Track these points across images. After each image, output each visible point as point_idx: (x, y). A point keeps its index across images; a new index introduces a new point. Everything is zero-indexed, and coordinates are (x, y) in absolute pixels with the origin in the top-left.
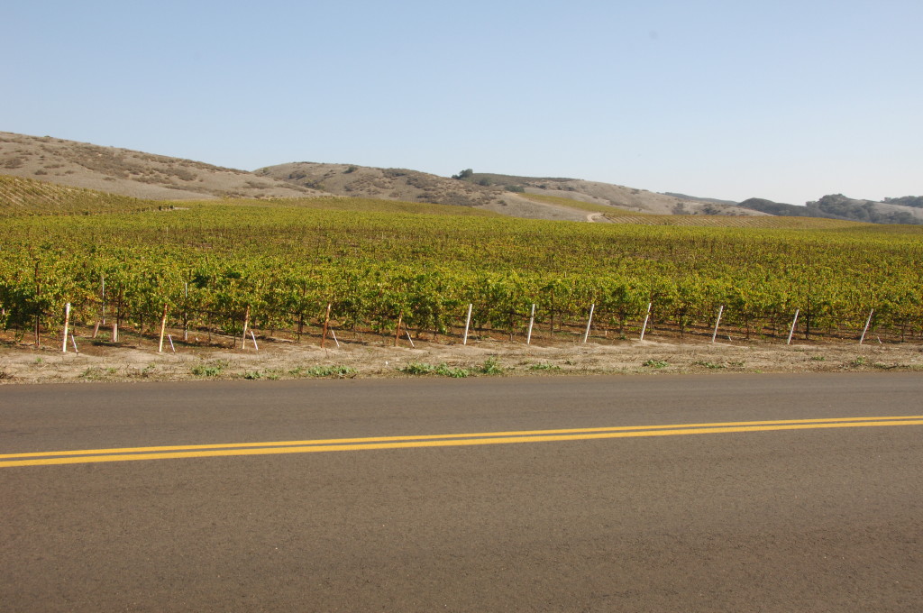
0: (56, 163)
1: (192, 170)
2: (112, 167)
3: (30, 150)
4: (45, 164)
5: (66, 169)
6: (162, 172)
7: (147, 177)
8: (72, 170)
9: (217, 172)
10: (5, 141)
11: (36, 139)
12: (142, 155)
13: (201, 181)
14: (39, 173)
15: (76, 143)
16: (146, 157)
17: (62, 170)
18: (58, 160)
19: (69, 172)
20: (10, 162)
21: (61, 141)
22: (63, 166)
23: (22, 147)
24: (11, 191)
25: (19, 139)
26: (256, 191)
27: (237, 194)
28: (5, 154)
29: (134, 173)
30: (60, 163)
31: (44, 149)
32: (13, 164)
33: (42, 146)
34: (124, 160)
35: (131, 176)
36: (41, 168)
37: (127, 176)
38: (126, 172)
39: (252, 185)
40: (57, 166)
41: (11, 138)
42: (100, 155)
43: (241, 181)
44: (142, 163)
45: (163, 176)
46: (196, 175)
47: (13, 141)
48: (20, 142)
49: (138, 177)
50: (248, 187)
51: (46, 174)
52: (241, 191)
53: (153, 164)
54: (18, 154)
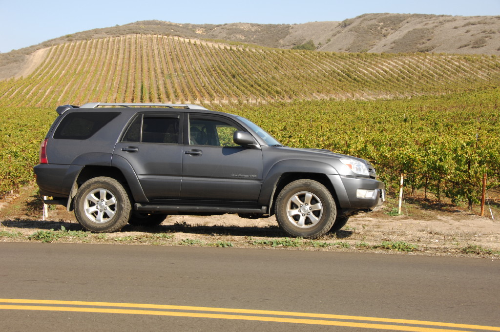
3: (493, 30)
10: (473, 24)
20: (476, 42)
23: (487, 27)
24: (478, 68)
25: (484, 21)
28: (472, 36)
32: (478, 44)
41: (477, 20)
47: (479, 23)
48: (485, 23)
54: (484, 35)
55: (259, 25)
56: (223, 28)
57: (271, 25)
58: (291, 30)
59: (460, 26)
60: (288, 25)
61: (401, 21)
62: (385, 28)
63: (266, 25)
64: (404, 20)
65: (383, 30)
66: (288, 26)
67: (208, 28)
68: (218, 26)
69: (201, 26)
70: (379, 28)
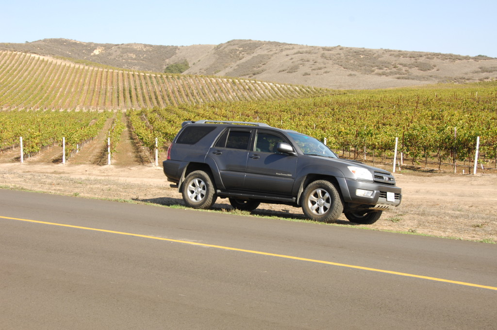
0: (322, 65)
1: (435, 61)
2: (365, 65)
3: (311, 58)
4: (313, 68)
5: (326, 70)
6: (405, 65)
7: (389, 71)
8: (329, 70)
9: (458, 61)
10: (301, 53)
11: (324, 49)
12: (397, 53)
13: (438, 70)
14: (306, 74)
15: (351, 49)
16: (400, 54)
17: (323, 71)
18: (325, 64)
19: (326, 72)
21: (341, 49)
22: (325, 68)
23: (308, 56)
25: (312, 50)
26: (484, 75)
27: (464, 78)
28: (292, 63)
29: (380, 69)
30: (325, 66)
31: (323, 56)
32: (293, 69)
33: (324, 54)
34: (380, 59)
35: (377, 71)
36: (309, 71)
37: (373, 71)
38: (373, 69)
39: (483, 70)
40: (320, 69)
41: (304, 50)
42: (362, 57)
43: (476, 66)
44: (393, 60)
45: (404, 69)
46: (435, 66)
47: (306, 52)
48: (310, 53)
49: (380, 71)
50: (476, 72)
51: (310, 75)
52: (471, 75)
53: (402, 60)
54: (301, 62)
55: (151, 46)
56: (119, 48)
57: (161, 46)
58: (177, 51)
59: (291, 54)
60: (176, 46)
61: (257, 47)
62: (243, 53)
63: (157, 46)
64: (259, 46)
65: (241, 54)
66: (176, 48)
67: (107, 47)
68: (116, 45)
69: (102, 45)
70: (238, 52)
